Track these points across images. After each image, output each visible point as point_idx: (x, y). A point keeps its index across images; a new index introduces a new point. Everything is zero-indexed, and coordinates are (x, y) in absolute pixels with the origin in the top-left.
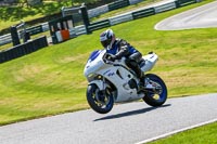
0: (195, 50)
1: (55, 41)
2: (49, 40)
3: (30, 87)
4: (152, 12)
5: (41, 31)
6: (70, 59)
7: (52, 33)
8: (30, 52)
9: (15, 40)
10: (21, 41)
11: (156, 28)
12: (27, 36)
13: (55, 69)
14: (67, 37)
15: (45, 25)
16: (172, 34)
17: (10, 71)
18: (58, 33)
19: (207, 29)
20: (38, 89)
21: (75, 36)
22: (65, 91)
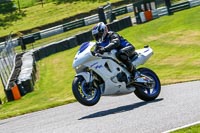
1: (139, 21)
2: (134, 20)
5: (126, 11)
6: (155, 38)
7: (137, 14)
10: (108, 21)
12: (113, 17)
14: (150, 18)
15: (130, 6)
18: (142, 14)
21: (157, 17)
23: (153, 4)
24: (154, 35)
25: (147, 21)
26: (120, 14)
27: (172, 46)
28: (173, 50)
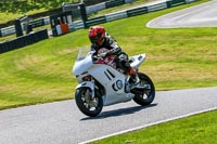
0: (182, 48)
1: (55, 34)
2: (50, 33)
3: (29, 75)
4: (145, 11)
5: (43, 24)
6: (69, 51)
7: (53, 27)
8: (31, 43)
9: (19, 32)
10: (24, 33)
11: (148, 25)
12: (30, 29)
14: (66, 31)
15: (47, 19)
16: (162, 32)
17: (12, 60)
18: (58, 27)
19: (194, 29)
20: (36, 77)
21: (73, 30)
22: (61, 80)
24: (69, 48)
25: (63, 34)
26: (36, 26)
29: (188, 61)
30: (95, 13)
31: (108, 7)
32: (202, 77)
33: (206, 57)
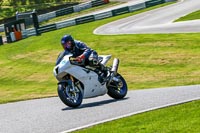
0: (126, 52)
1: (9, 40)
2: (4, 39)
6: (20, 56)
7: (7, 34)
11: (95, 32)
13: (8, 64)
14: (19, 38)
15: (2, 26)
16: (108, 38)
18: (12, 34)
19: (138, 35)
21: (26, 37)
22: (15, 83)
23: (22, 25)
24: (22, 53)
25: (17, 41)
27: (38, 64)
28: (39, 67)
29: (132, 65)
30: (47, 21)
31: (58, 15)
32: (144, 80)
33: (148, 62)
